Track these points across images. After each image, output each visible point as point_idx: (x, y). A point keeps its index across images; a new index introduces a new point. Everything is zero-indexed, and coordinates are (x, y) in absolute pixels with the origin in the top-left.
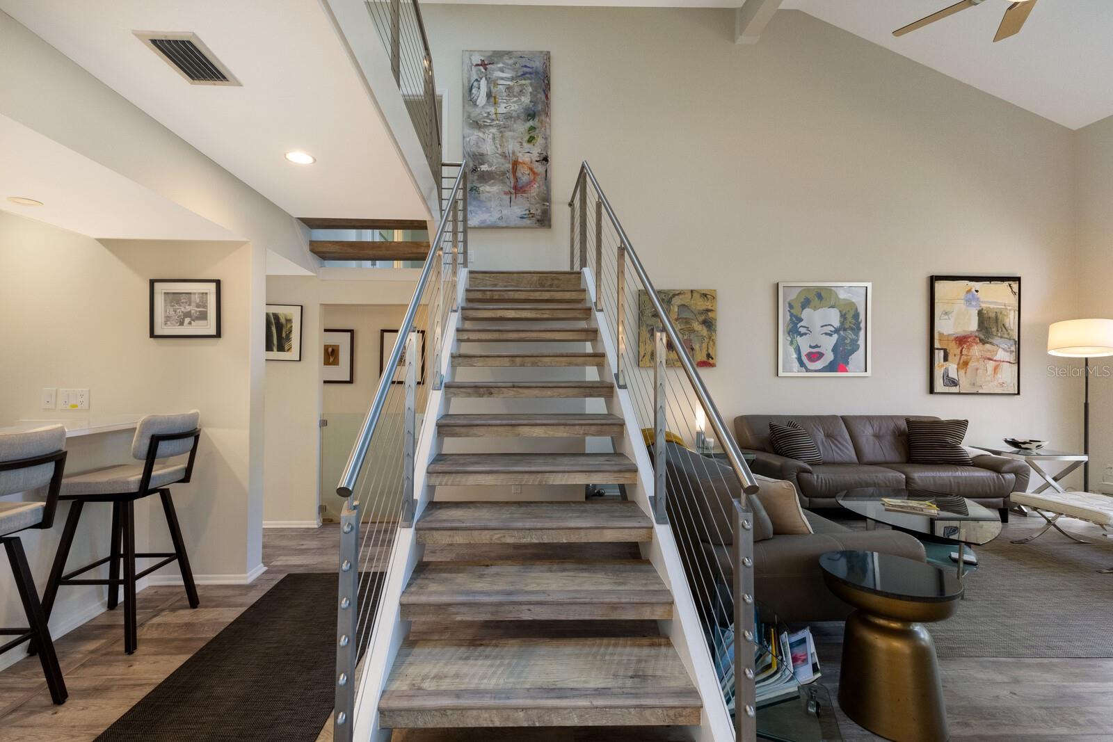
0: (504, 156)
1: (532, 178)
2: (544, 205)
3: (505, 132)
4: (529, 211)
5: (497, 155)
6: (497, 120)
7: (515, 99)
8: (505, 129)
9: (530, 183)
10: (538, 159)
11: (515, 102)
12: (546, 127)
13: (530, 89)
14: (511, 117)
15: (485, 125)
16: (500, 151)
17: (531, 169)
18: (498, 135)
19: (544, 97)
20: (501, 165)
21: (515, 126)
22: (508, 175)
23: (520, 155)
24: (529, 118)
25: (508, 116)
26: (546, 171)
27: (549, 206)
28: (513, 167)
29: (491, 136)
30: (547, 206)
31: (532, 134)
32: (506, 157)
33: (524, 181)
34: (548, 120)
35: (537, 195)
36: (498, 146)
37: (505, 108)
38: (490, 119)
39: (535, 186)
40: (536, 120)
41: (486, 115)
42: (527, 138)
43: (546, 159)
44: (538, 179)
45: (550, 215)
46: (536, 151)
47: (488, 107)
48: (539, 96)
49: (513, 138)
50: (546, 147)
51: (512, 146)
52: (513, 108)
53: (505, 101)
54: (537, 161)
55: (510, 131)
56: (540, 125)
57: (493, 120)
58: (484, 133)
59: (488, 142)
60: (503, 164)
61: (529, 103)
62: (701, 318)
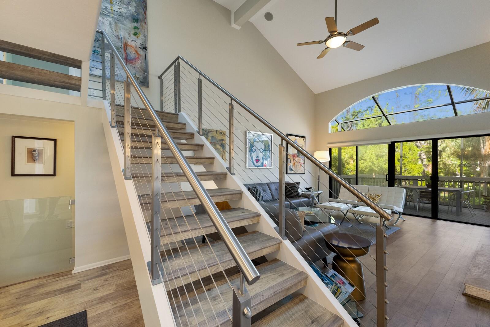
0: (118, 37)
1: (137, 57)
2: (144, 74)
3: (118, 23)
4: (136, 75)
5: (113, 35)
6: (113, 14)
7: (125, 6)
8: (118, 21)
9: (135, 59)
10: (140, 47)
11: (125, 8)
12: (145, 30)
13: (135, 5)
14: (122, 16)
15: (103, 14)
16: (115, 33)
17: (136, 51)
18: (113, 23)
19: (143, 12)
20: (116, 43)
21: (125, 22)
22: (121, 50)
23: (129, 40)
24: (134, 21)
25: (120, 15)
26: (145, 55)
27: (148, 75)
28: (124, 47)
29: (108, 22)
30: (146, 75)
31: (137, 31)
32: (119, 38)
33: (132, 56)
34: (146, 26)
35: (140, 67)
36: (114, 30)
37: (118, 8)
38: (107, 11)
39: (139, 62)
40: (139, 24)
41: (104, 7)
42: (133, 32)
43: (145, 48)
44: (141, 58)
45: (148, 80)
46: (139, 42)
47: (106, 3)
48: (140, 10)
49: (123, 29)
50: (145, 41)
51: (123, 33)
52: (123, 11)
53: (118, 4)
54: (139, 47)
55: (122, 24)
56: (141, 27)
57: (109, 13)
58: (103, 19)
59: (106, 25)
60: (117, 43)
61: (134, 12)
62: (220, 143)
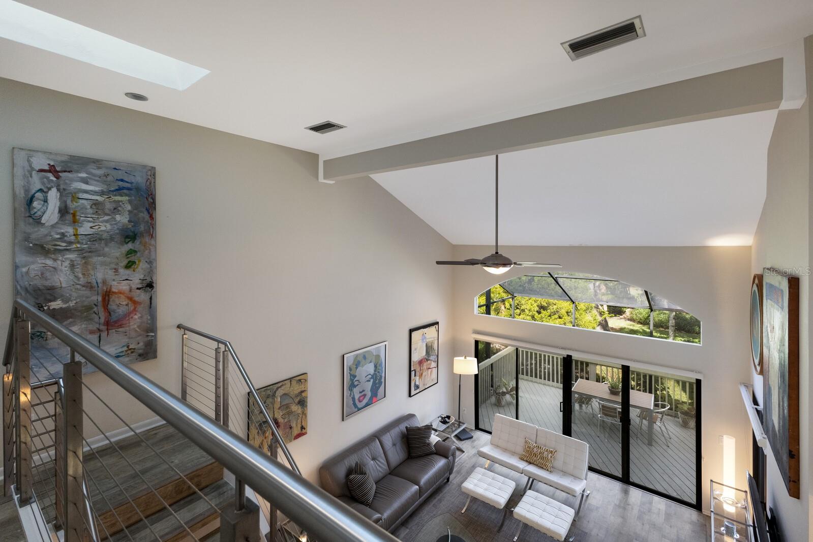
0: (89, 286)
1: (132, 308)
2: (148, 336)
3: (90, 257)
4: (128, 347)
5: (79, 287)
6: (78, 242)
7: (106, 218)
8: (90, 254)
9: (128, 315)
10: (140, 286)
11: (107, 221)
12: (150, 250)
13: (129, 207)
14: (100, 239)
15: (56, 250)
16: (83, 281)
17: (131, 299)
18: (79, 261)
19: (147, 217)
20: (84, 299)
21: (107, 249)
22: (95, 309)
23: (115, 283)
24: (127, 240)
25: (95, 238)
26: (151, 298)
27: (155, 336)
28: (104, 300)
29: (67, 263)
30: (152, 336)
31: (132, 259)
32: (92, 287)
33: (121, 313)
34: (153, 242)
35: (139, 327)
36: (80, 275)
37: (91, 228)
38: (65, 242)
39: (136, 317)
40: (137, 242)
41: (58, 236)
42: (125, 262)
43: (150, 285)
44: (140, 308)
45: (156, 346)
46: (136, 278)
47: (62, 226)
48: (141, 215)
49: (103, 264)
50: (151, 271)
51: (100, 274)
52: (103, 228)
53: (91, 219)
54: (138, 289)
55: (99, 256)
56: (143, 248)
57: (70, 243)
58: (55, 260)
59: (61, 270)
60: (87, 297)
61: (127, 222)
62: (297, 400)
